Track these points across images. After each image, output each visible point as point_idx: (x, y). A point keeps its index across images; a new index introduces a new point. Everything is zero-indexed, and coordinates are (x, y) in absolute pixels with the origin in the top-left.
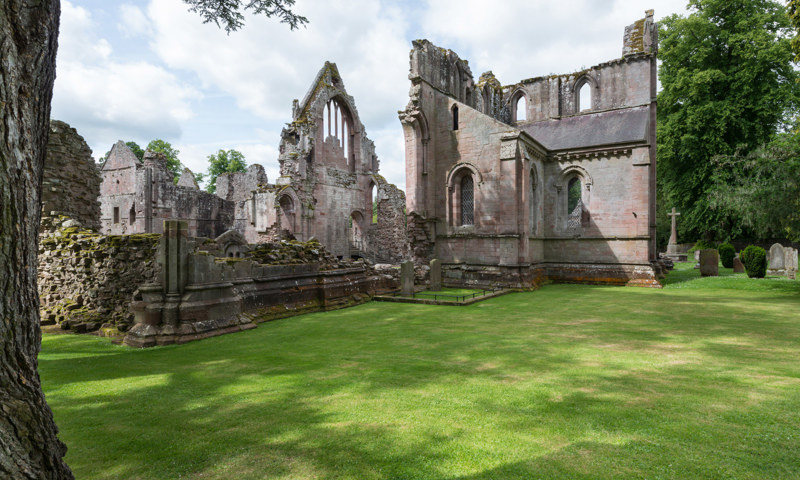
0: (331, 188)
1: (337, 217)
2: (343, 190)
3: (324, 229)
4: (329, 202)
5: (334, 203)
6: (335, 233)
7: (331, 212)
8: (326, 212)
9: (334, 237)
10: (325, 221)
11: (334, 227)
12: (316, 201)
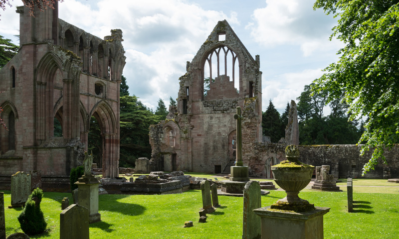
0: (207, 115)
1: (215, 136)
2: (221, 115)
3: (200, 146)
4: (205, 126)
5: (210, 127)
6: (212, 148)
7: (207, 133)
8: (203, 134)
9: (211, 152)
10: (202, 141)
11: (211, 144)
12: (193, 127)
